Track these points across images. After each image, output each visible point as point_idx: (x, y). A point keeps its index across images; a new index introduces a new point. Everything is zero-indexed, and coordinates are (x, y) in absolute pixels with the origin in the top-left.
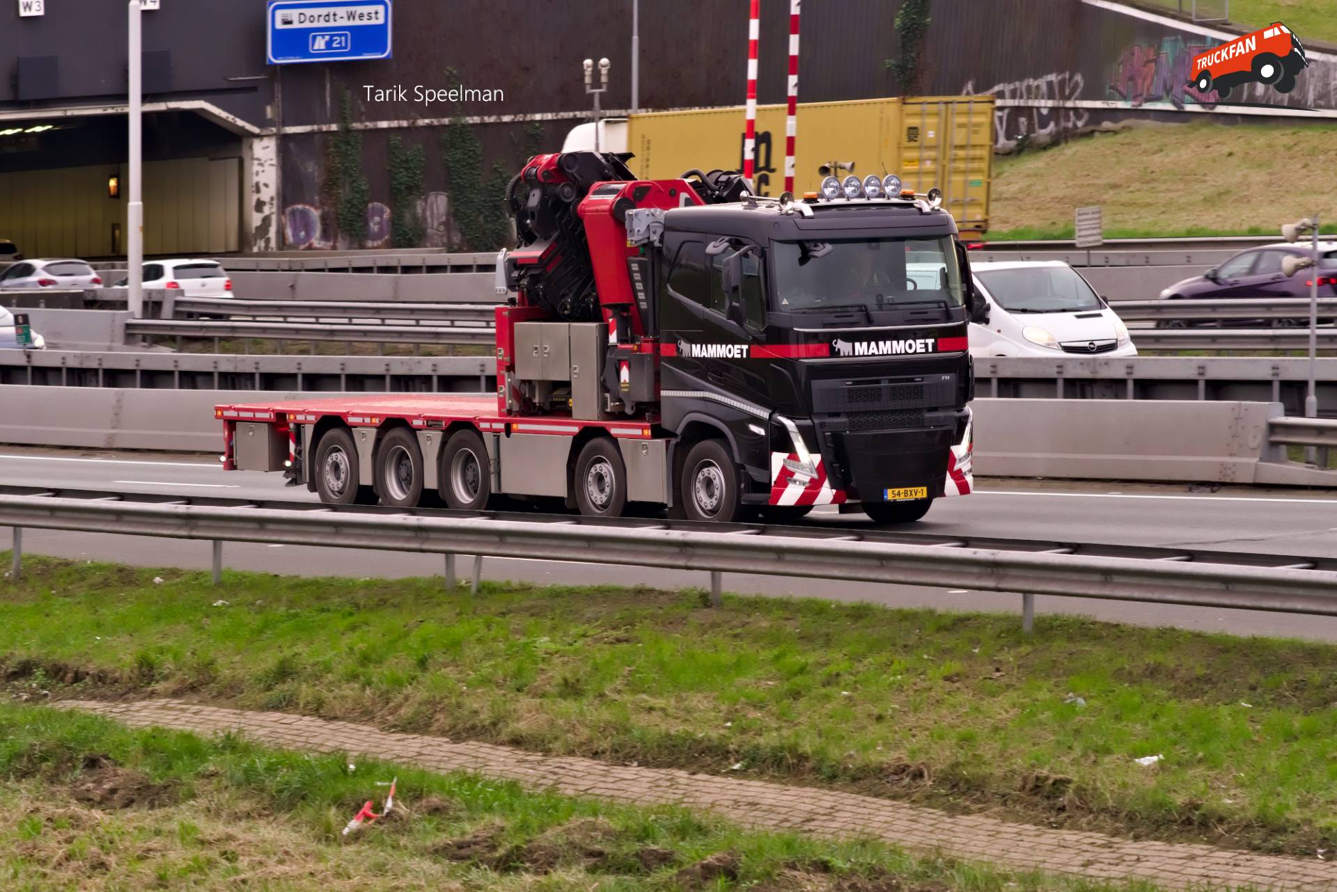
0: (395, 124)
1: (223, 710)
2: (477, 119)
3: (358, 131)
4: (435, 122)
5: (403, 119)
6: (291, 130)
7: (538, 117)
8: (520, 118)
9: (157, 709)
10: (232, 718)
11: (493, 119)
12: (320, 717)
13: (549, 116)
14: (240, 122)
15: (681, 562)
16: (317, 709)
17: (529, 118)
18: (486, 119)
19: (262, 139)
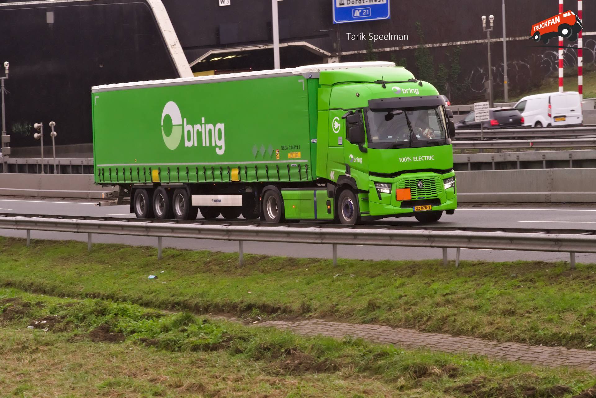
0: (393, 49)
1: (344, 324)
2: (430, 45)
3: (376, 53)
4: (411, 47)
5: (396, 46)
6: (344, 53)
7: (459, 43)
8: (450, 44)
9: (312, 324)
10: (348, 328)
11: (438, 45)
12: (389, 326)
13: (464, 43)
14: (322, 51)
15: (556, 249)
16: (388, 322)
17: (454, 44)
18: (435, 45)
19: (332, 58)
